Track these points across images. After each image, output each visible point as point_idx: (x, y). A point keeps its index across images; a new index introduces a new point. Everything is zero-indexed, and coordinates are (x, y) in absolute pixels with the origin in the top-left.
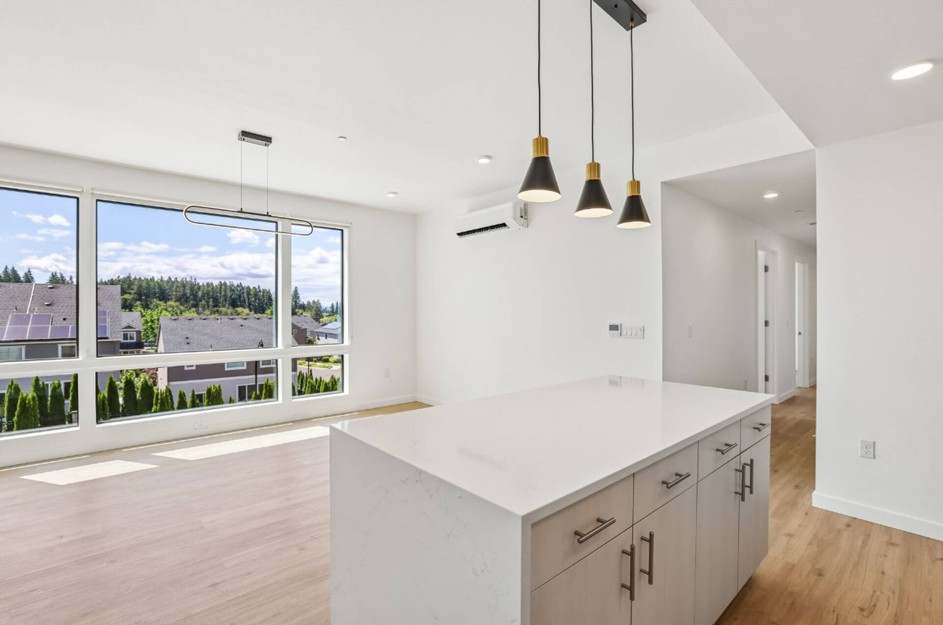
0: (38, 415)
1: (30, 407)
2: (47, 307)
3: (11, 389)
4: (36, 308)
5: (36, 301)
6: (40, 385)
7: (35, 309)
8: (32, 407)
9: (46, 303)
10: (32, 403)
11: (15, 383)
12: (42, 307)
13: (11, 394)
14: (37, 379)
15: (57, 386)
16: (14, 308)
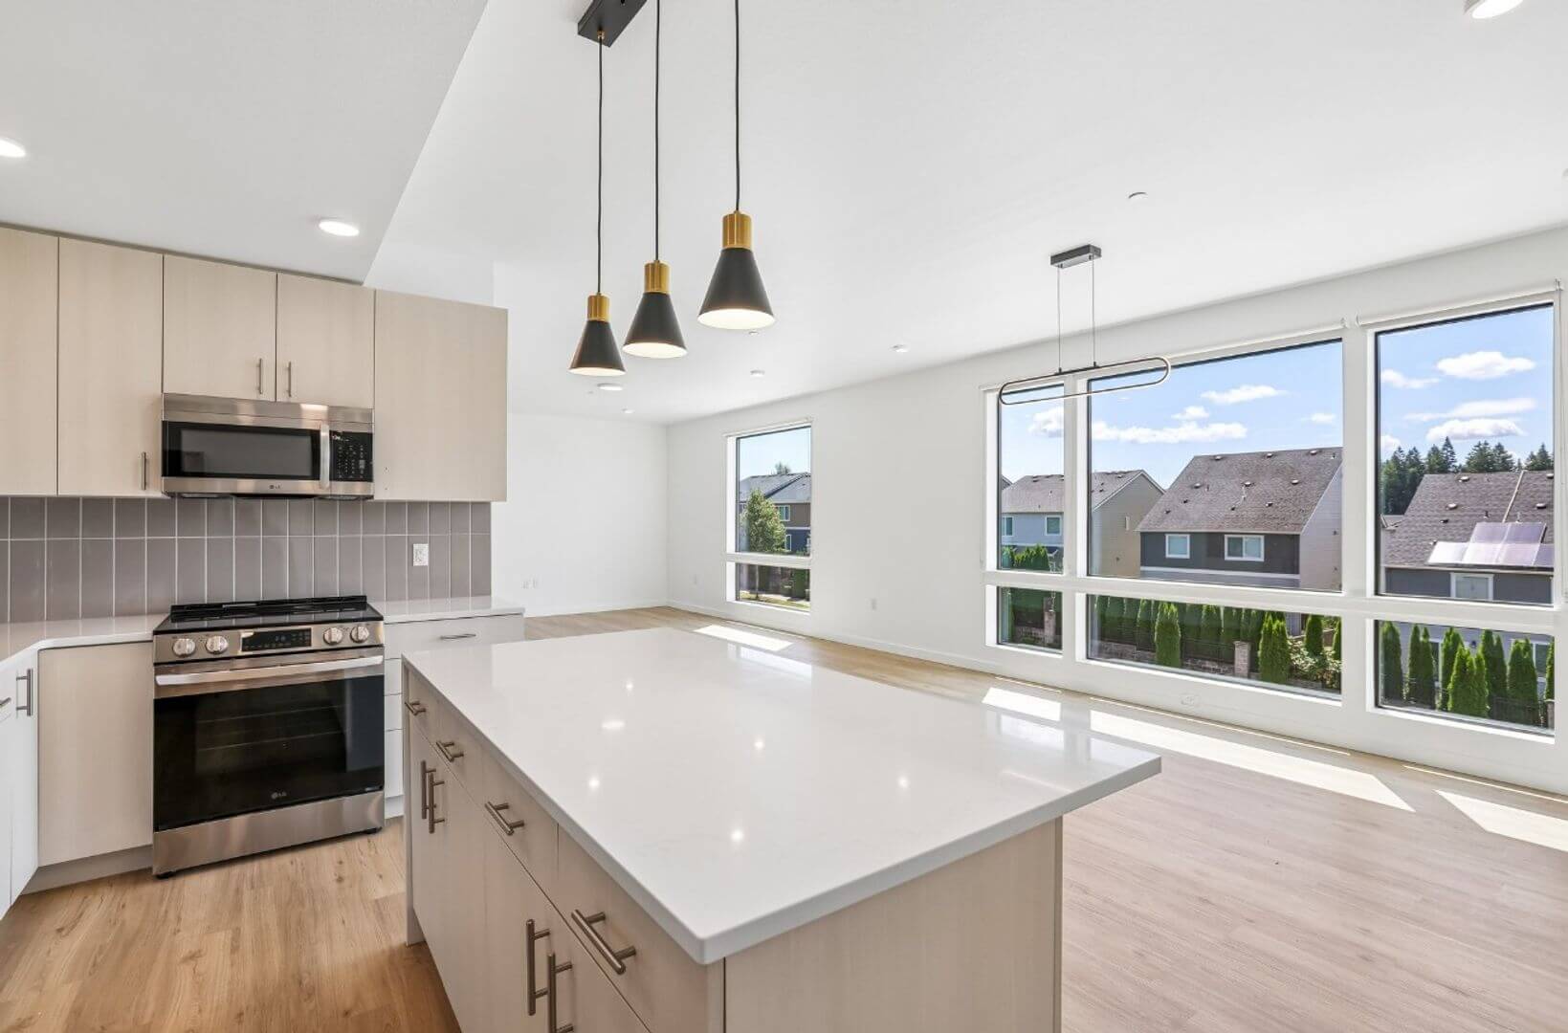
0: (1487, 691)
1: (1472, 672)
2: (1539, 512)
3: (1449, 640)
4: (1519, 513)
5: (1521, 500)
6: (1492, 641)
7: (1516, 516)
8: (1475, 674)
9: (1539, 505)
10: (1475, 667)
11: (1455, 630)
12: (1531, 512)
13: (1448, 647)
14: (1489, 633)
15: (1522, 648)
16: (1484, 513)
